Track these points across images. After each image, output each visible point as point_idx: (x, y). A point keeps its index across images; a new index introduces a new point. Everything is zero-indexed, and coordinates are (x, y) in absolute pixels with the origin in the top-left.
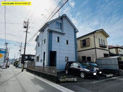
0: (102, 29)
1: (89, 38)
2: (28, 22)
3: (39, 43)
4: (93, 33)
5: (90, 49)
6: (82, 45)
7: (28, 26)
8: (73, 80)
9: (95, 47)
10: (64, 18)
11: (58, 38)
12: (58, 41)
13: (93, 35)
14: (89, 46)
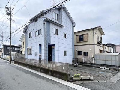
0: (101, 27)
1: (87, 34)
2: (11, 9)
3: (30, 33)
4: (93, 29)
5: (88, 45)
6: (79, 40)
7: (11, 13)
8: (89, 78)
9: (94, 43)
10: (62, 9)
11: (57, 30)
12: (57, 33)
13: (92, 31)
14: (87, 41)
